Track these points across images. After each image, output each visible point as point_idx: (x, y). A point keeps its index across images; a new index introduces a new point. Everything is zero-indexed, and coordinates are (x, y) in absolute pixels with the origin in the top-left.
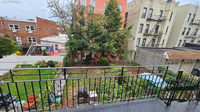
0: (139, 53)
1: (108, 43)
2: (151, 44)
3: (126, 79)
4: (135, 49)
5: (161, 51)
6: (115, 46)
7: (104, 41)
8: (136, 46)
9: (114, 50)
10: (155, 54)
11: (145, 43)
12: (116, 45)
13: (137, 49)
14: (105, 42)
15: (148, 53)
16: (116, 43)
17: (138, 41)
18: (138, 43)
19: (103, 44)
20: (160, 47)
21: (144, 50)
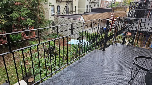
0: (58, 23)
1: (17, 12)
2: (66, 12)
3: (57, 51)
4: (52, 19)
5: (77, 17)
6: (29, 16)
7: (9, 10)
8: (52, 16)
9: (30, 22)
10: (74, 20)
11: (60, 11)
12: (30, 14)
13: (55, 18)
14: (11, 12)
15: (67, 20)
16: (29, 11)
17: (53, 10)
18: (53, 12)
19: (10, 15)
20: (74, 13)
21: (63, 18)
